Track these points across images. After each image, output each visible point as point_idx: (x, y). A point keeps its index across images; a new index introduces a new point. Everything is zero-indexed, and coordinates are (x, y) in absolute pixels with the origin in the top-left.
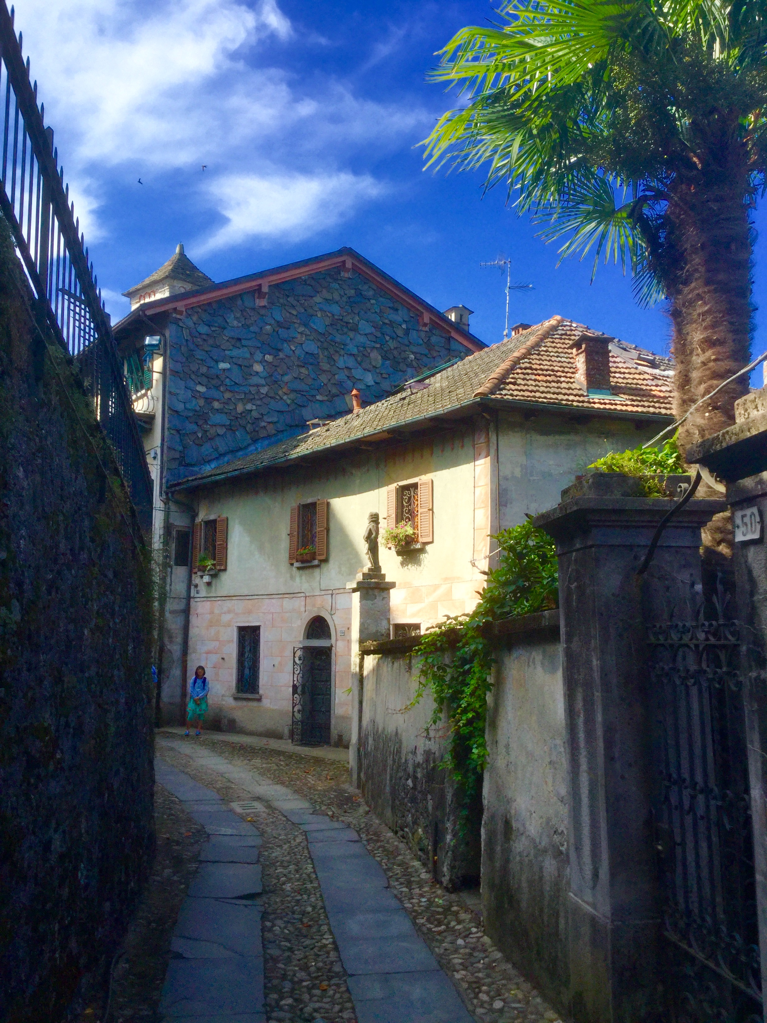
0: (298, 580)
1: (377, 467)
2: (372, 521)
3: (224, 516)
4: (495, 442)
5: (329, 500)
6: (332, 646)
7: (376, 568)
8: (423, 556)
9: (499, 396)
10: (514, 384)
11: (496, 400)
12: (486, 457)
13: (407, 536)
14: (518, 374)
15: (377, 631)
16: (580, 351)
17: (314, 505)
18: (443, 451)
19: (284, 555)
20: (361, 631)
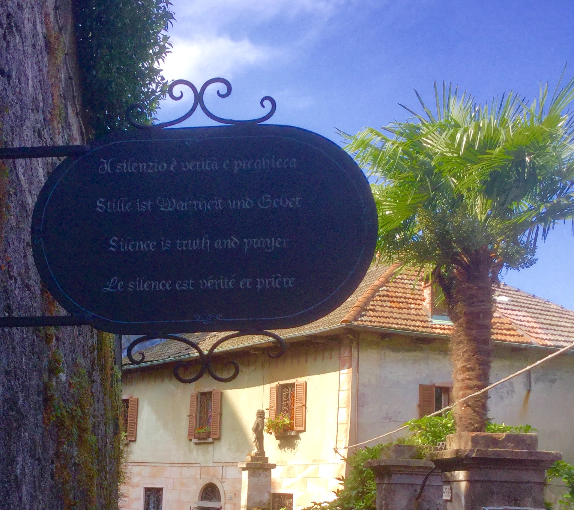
0: (195, 453)
1: (263, 366)
2: (260, 417)
3: (135, 396)
4: (357, 357)
5: (222, 391)
6: (221, 508)
7: (261, 452)
8: (297, 441)
9: (360, 323)
10: (373, 310)
11: (358, 326)
12: (349, 368)
13: (284, 425)
14: (377, 301)
15: (261, 501)
16: (427, 285)
17: (210, 393)
18: (315, 360)
19: (185, 432)
20: (248, 500)
